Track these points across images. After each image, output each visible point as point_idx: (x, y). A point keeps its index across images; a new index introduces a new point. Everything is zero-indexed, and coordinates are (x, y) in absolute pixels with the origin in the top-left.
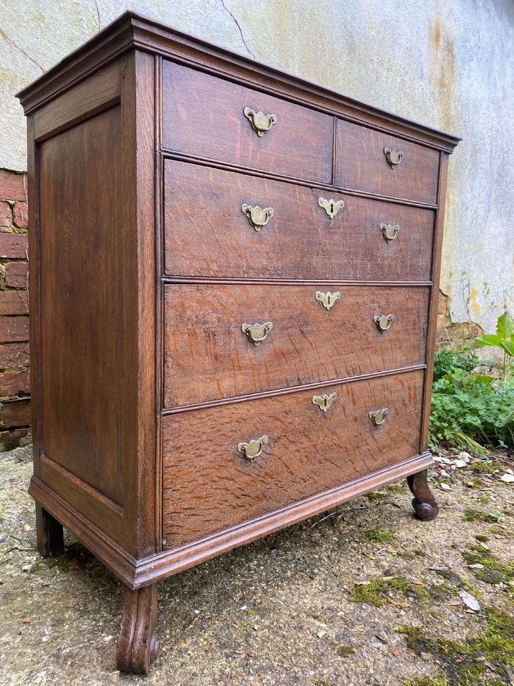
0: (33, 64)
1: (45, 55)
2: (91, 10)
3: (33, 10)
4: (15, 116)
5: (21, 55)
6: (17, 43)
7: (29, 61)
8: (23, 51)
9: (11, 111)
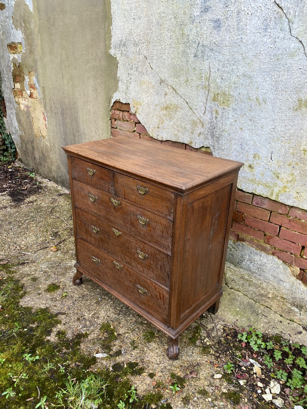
0: (183, 100)
1: (187, 95)
2: (207, 70)
3: (185, 79)
4: (176, 121)
5: (180, 98)
6: (179, 93)
7: (182, 99)
8: (180, 96)
9: (175, 119)
